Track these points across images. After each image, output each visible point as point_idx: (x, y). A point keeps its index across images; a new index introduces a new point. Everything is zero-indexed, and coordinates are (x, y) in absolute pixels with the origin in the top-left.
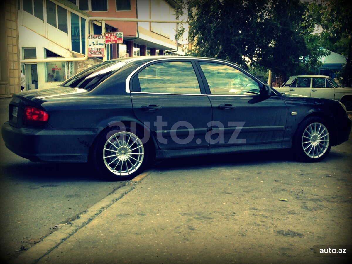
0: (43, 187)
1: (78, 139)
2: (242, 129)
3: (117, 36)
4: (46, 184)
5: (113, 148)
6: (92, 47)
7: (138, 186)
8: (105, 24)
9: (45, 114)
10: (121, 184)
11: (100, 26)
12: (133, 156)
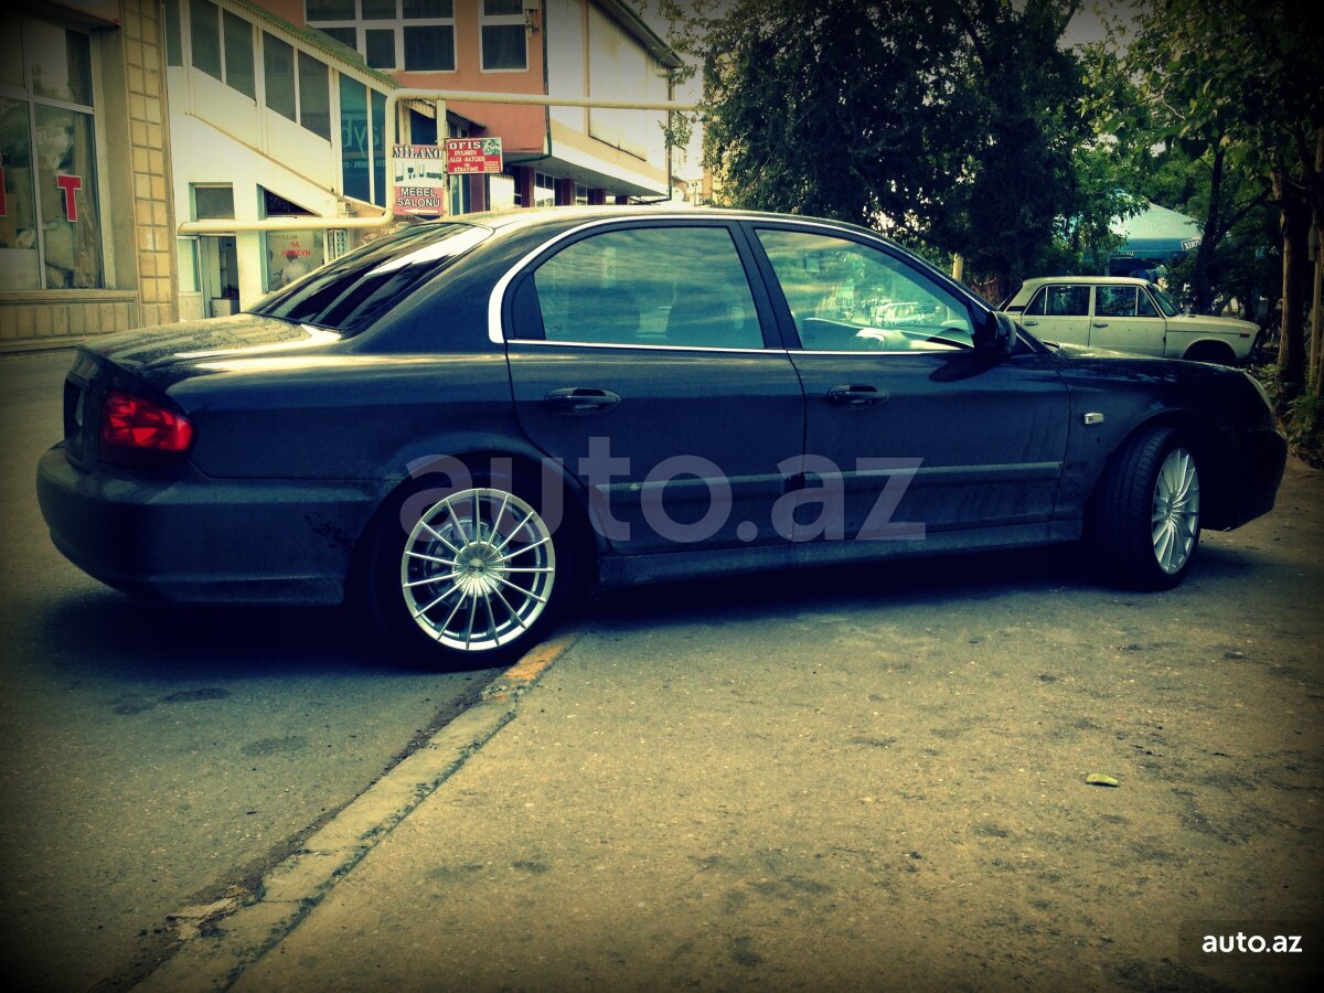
0: (170, 699)
1: (307, 518)
2: (916, 476)
3: (484, 150)
4: (186, 687)
5: (439, 550)
6: (406, 183)
7: (530, 704)
8: (448, 112)
9: (181, 424)
10: (469, 683)
11: (431, 119)
12: (513, 577)
